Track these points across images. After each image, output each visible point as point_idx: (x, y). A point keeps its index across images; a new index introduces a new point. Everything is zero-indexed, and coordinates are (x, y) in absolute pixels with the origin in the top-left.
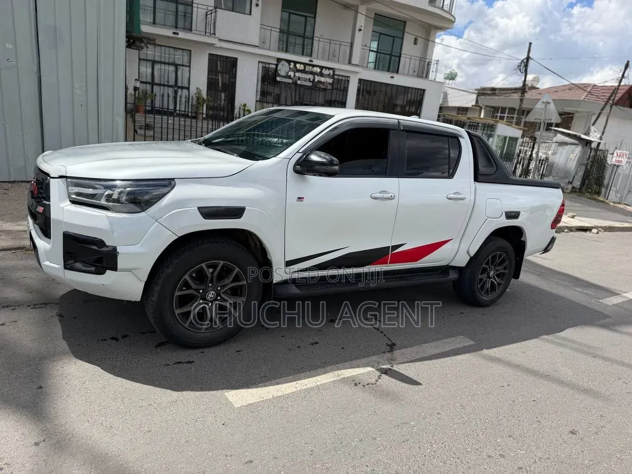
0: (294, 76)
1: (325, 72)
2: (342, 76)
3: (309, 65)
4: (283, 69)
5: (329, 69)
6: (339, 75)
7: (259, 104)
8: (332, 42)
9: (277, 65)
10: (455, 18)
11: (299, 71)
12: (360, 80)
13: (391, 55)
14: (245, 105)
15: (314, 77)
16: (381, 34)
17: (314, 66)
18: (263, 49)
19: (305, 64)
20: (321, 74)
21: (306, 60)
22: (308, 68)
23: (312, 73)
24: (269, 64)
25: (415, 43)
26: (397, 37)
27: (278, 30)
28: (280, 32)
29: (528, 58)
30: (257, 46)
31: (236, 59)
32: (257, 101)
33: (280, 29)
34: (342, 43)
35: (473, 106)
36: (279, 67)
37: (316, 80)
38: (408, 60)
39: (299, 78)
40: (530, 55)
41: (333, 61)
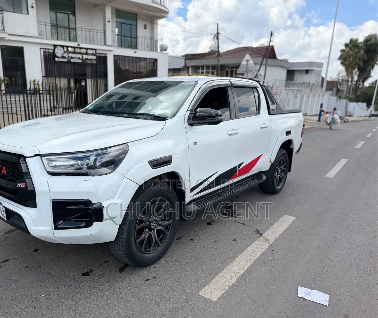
0: (68, 56)
1: (90, 52)
2: (102, 54)
3: (78, 48)
4: (59, 52)
5: (92, 49)
6: (99, 53)
7: (45, 79)
8: (91, 30)
9: (54, 50)
10: (169, 10)
11: (71, 52)
12: (114, 56)
13: (131, 37)
14: (34, 81)
15: (82, 56)
16: (122, 23)
17: (81, 48)
18: (42, 39)
19: (75, 48)
20: (87, 54)
21: (75, 44)
22: (77, 50)
23: (80, 53)
24: (48, 49)
25: (145, 28)
26: (133, 25)
27: (50, 24)
28: (51, 26)
29: (218, 33)
30: (37, 37)
31: (22, 48)
32: (43, 77)
33: (51, 23)
34: (98, 31)
35: (183, 67)
36: (56, 51)
37: (84, 58)
38: (143, 40)
39: (72, 58)
40: (219, 31)
41: (93, 44)
